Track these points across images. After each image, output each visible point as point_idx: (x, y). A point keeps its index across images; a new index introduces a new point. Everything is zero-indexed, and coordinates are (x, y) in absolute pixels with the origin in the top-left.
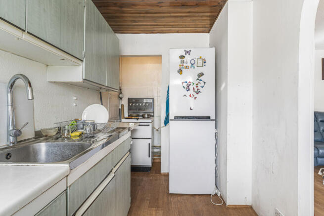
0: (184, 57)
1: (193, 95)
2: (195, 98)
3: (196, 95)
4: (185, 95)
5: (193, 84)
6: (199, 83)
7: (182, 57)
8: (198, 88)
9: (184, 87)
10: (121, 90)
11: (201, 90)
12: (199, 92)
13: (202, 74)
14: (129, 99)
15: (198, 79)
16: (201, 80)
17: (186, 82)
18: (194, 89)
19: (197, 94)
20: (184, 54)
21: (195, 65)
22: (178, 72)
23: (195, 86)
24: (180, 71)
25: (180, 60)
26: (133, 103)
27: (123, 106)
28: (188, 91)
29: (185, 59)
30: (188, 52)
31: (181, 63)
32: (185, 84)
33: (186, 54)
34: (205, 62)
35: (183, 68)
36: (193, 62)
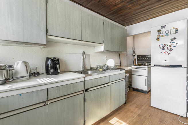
0: (161, 30)
1: (167, 52)
2: (169, 54)
3: (169, 52)
4: (161, 53)
5: (167, 45)
6: (172, 44)
7: (159, 31)
8: (171, 47)
9: (160, 48)
10: (134, 51)
11: (174, 48)
12: (172, 50)
13: (175, 38)
14: (138, 56)
15: (171, 42)
16: (174, 42)
17: (162, 45)
18: (168, 48)
19: (171, 51)
20: (161, 29)
21: (169, 33)
22: (157, 39)
23: (168, 47)
24: (158, 39)
25: (158, 32)
26: (140, 58)
27: (135, 59)
28: (163, 50)
29: (161, 32)
30: (164, 27)
31: (159, 34)
32: (161, 46)
33: (162, 28)
34: (177, 30)
35: (160, 37)
36: (167, 32)
